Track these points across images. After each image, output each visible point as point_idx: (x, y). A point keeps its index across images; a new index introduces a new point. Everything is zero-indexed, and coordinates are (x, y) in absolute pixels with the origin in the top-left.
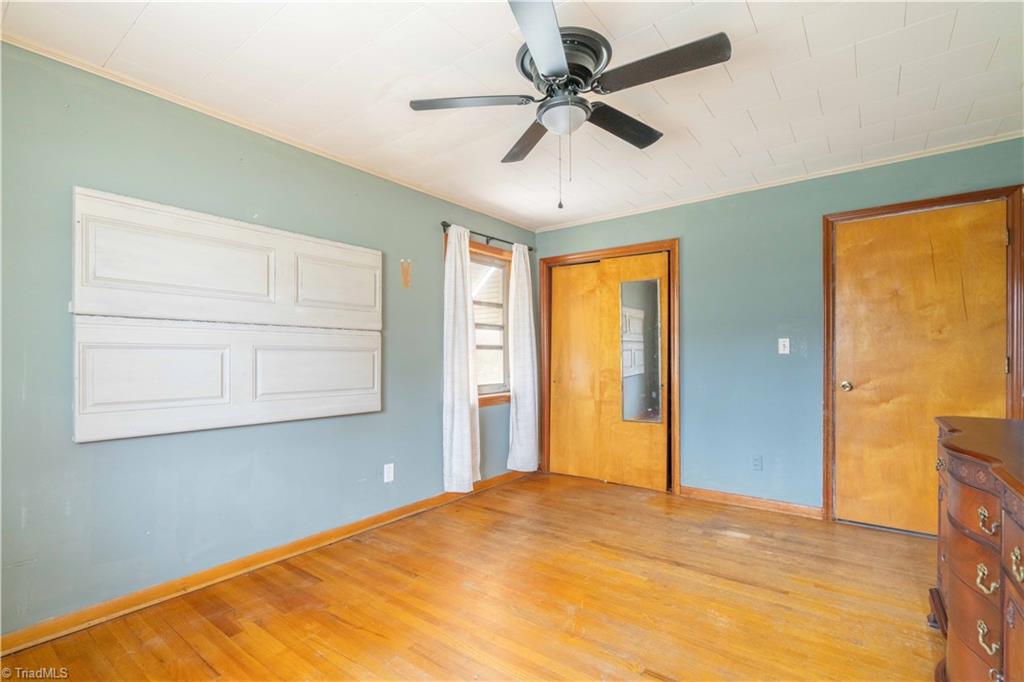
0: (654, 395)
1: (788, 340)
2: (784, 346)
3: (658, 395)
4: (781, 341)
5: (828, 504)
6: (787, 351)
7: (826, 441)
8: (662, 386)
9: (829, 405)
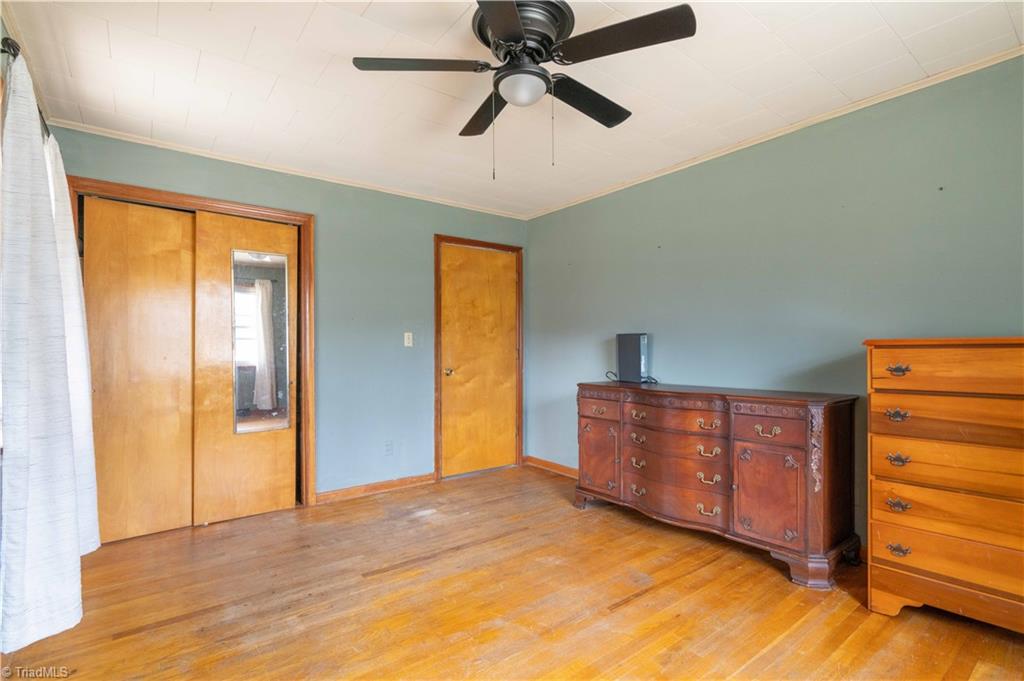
0: (280, 395)
1: (411, 334)
2: (408, 340)
3: (285, 395)
4: (406, 334)
5: (438, 468)
6: (411, 345)
7: (436, 417)
8: (291, 383)
9: (438, 389)
